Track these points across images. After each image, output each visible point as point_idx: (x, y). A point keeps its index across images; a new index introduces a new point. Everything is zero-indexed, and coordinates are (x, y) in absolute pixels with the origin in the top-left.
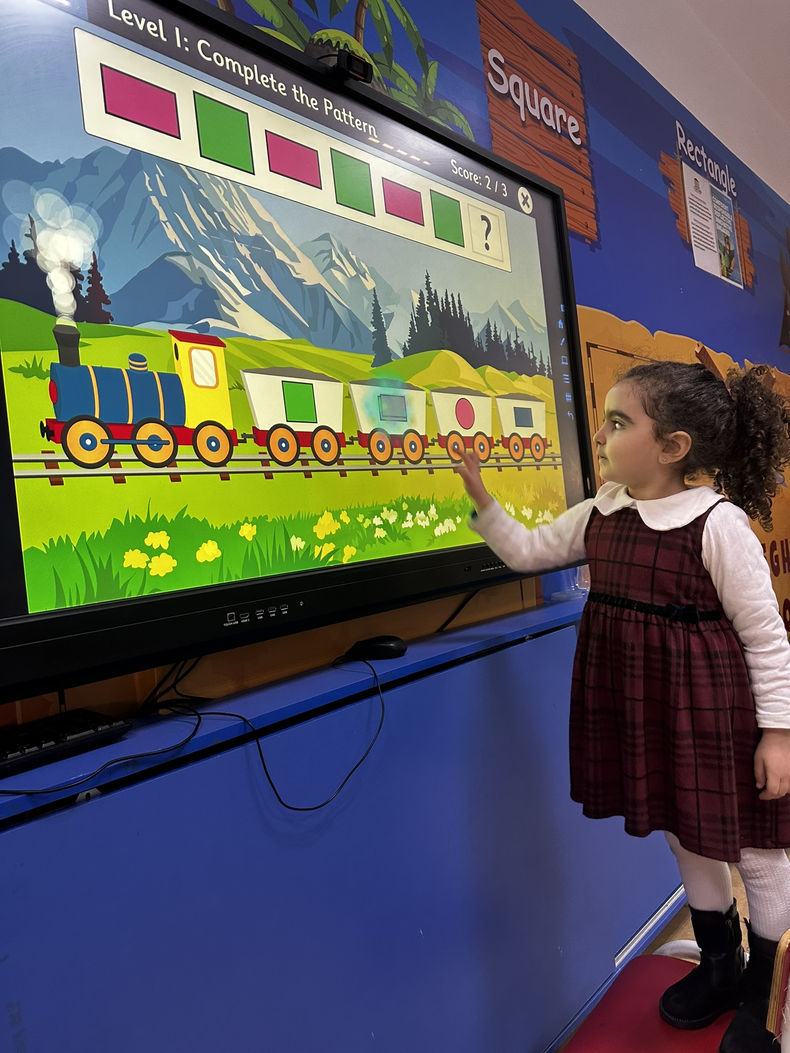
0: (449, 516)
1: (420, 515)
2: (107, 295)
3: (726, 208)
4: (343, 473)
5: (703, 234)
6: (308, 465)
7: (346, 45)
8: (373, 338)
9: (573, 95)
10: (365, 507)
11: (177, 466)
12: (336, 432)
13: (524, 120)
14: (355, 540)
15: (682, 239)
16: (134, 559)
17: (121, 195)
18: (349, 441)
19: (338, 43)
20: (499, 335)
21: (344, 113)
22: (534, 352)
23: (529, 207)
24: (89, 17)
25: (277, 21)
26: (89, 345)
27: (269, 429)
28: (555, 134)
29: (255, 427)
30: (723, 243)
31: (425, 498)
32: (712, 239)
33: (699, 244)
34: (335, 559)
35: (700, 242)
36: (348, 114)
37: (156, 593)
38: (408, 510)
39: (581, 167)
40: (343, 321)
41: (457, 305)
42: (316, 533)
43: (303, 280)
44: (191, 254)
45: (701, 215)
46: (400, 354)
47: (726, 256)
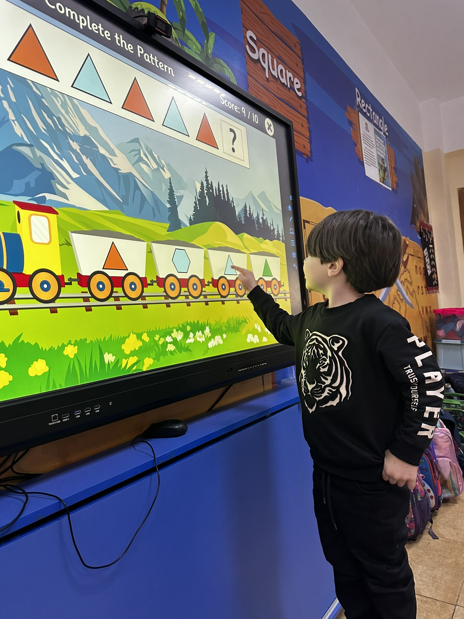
0: (218, 334)
1: (199, 334)
3: (383, 142)
4: (145, 306)
5: (370, 156)
6: (119, 300)
8: (169, 212)
9: (297, 65)
10: (160, 329)
11: (15, 304)
12: (141, 276)
13: (268, 77)
14: (152, 353)
15: (358, 159)
18: (150, 283)
20: (252, 213)
21: (152, 57)
22: (274, 225)
23: (271, 131)
27: (90, 275)
28: (286, 88)
29: (79, 273)
30: (381, 162)
31: (203, 322)
32: (375, 159)
33: (368, 162)
34: (137, 368)
35: (368, 161)
36: (155, 58)
38: (191, 331)
39: (301, 110)
40: (147, 199)
41: (226, 192)
42: (124, 349)
43: (119, 168)
44: (33, 146)
45: (369, 145)
46: (187, 223)
47: (382, 170)
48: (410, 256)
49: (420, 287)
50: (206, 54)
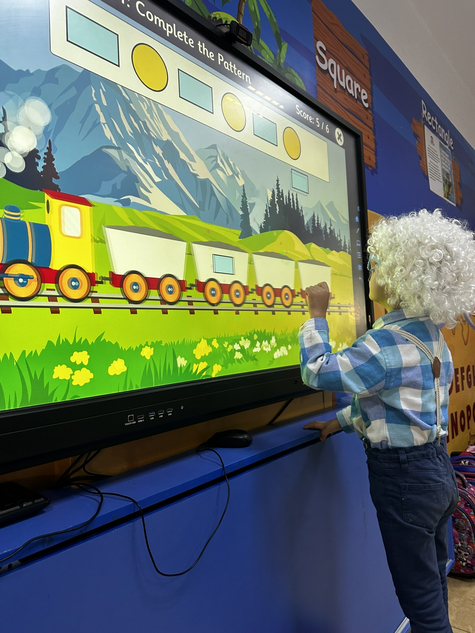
0: (283, 345)
1: (265, 343)
2: (57, 172)
3: (448, 156)
5: (435, 170)
8: (241, 219)
9: (365, 76)
10: (229, 336)
11: (99, 303)
13: (336, 87)
14: (221, 360)
15: (423, 173)
16: (61, 372)
17: (74, 101)
19: (226, 21)
20: (320, 223)
21: (231, 65)
22: (341, 235)
23: (341, 141)
28: (353, 99)
30: (446, 178)
31: (269, 332)
32: (440, 174)
33: (433, 176)
34: (207, 374)
36: (233, 66)
37: (76, 399)
38: (258, 340)
39: (367, 121)
40: (223, 207)
41: (295, 201)
42: (195, 354)
43: (197, 174)
44: (121, 149)
45: (434, 159)
46: (258, 230)
47: (447, 185)
50: (278, 64)
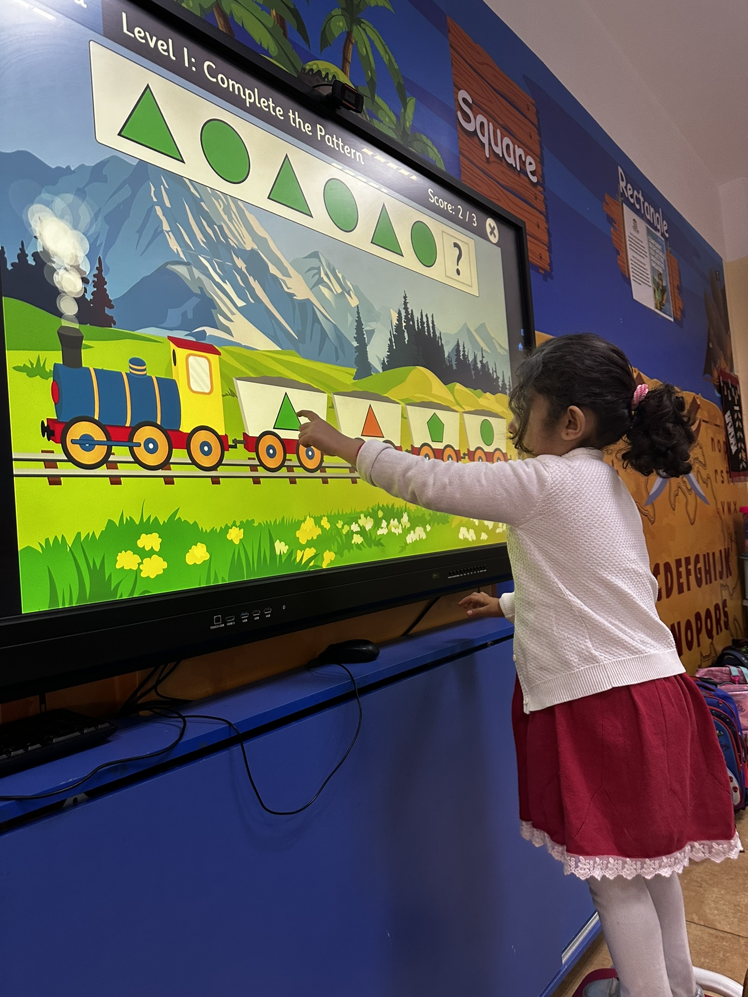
0: (420, 525)
1: (394, 522)
2: (110, 300)
3: (660, 247)
4: (325, 481)
5: (641, 270)
6: (293, 471)
7: (334, 76)
8: (356, 352)
9: (531, 136)
10: (344, 513)
11: (171, 470)
13: (488, 156)
14: (334, 545)
15: (622, 274)
16: (126, 560)
17: (127, 204)
19: (327, 74)
20: (467, 355)
21: (335, 139)
22: (497, 371)
23: (495, 236)
24: (104, 32)
25: (273, 49)
26: (92, 347)
27: (258, 436)
28: (514, 171)
29: (245, 433)
30: (657, 280)
31: (398, 508)
32: (648, 274)
33: (637, 278)
34: (315, 564)
36: (339, 141)
37: (145, 595)
38: (383, 518)
39: (536, 203)
40: (329, 336)
41: (431, 325)
42: (298, 537)
43: (293, 294)
44: (191, 264)
45: (638, 252)
46: (379, 368)
47: (659, 291)
48: (703, 424)
49: (719, 472)
50: (402, 129)
